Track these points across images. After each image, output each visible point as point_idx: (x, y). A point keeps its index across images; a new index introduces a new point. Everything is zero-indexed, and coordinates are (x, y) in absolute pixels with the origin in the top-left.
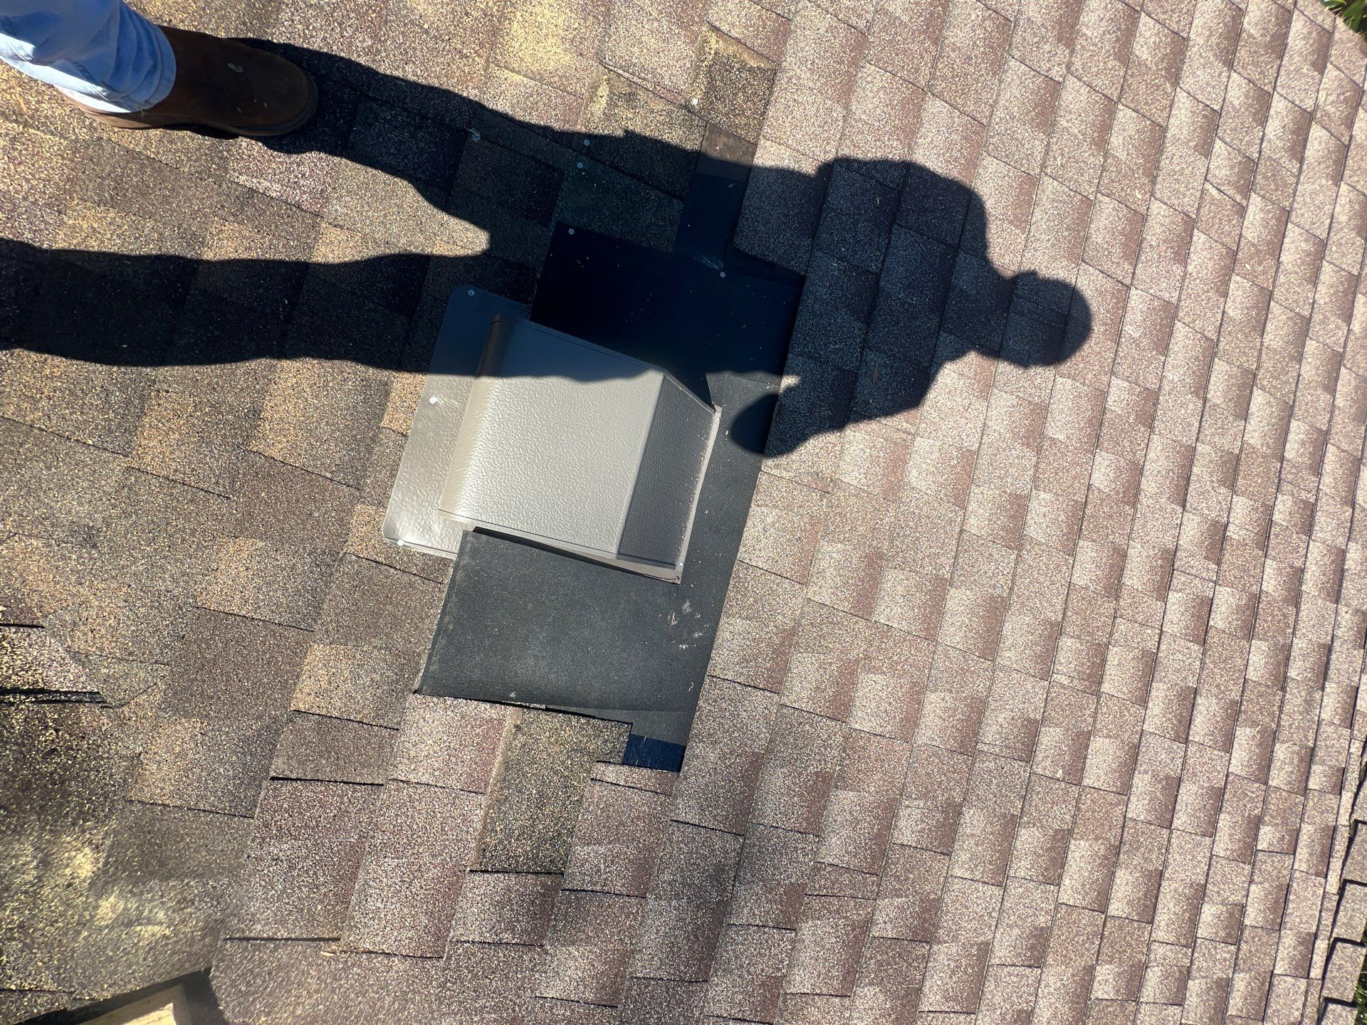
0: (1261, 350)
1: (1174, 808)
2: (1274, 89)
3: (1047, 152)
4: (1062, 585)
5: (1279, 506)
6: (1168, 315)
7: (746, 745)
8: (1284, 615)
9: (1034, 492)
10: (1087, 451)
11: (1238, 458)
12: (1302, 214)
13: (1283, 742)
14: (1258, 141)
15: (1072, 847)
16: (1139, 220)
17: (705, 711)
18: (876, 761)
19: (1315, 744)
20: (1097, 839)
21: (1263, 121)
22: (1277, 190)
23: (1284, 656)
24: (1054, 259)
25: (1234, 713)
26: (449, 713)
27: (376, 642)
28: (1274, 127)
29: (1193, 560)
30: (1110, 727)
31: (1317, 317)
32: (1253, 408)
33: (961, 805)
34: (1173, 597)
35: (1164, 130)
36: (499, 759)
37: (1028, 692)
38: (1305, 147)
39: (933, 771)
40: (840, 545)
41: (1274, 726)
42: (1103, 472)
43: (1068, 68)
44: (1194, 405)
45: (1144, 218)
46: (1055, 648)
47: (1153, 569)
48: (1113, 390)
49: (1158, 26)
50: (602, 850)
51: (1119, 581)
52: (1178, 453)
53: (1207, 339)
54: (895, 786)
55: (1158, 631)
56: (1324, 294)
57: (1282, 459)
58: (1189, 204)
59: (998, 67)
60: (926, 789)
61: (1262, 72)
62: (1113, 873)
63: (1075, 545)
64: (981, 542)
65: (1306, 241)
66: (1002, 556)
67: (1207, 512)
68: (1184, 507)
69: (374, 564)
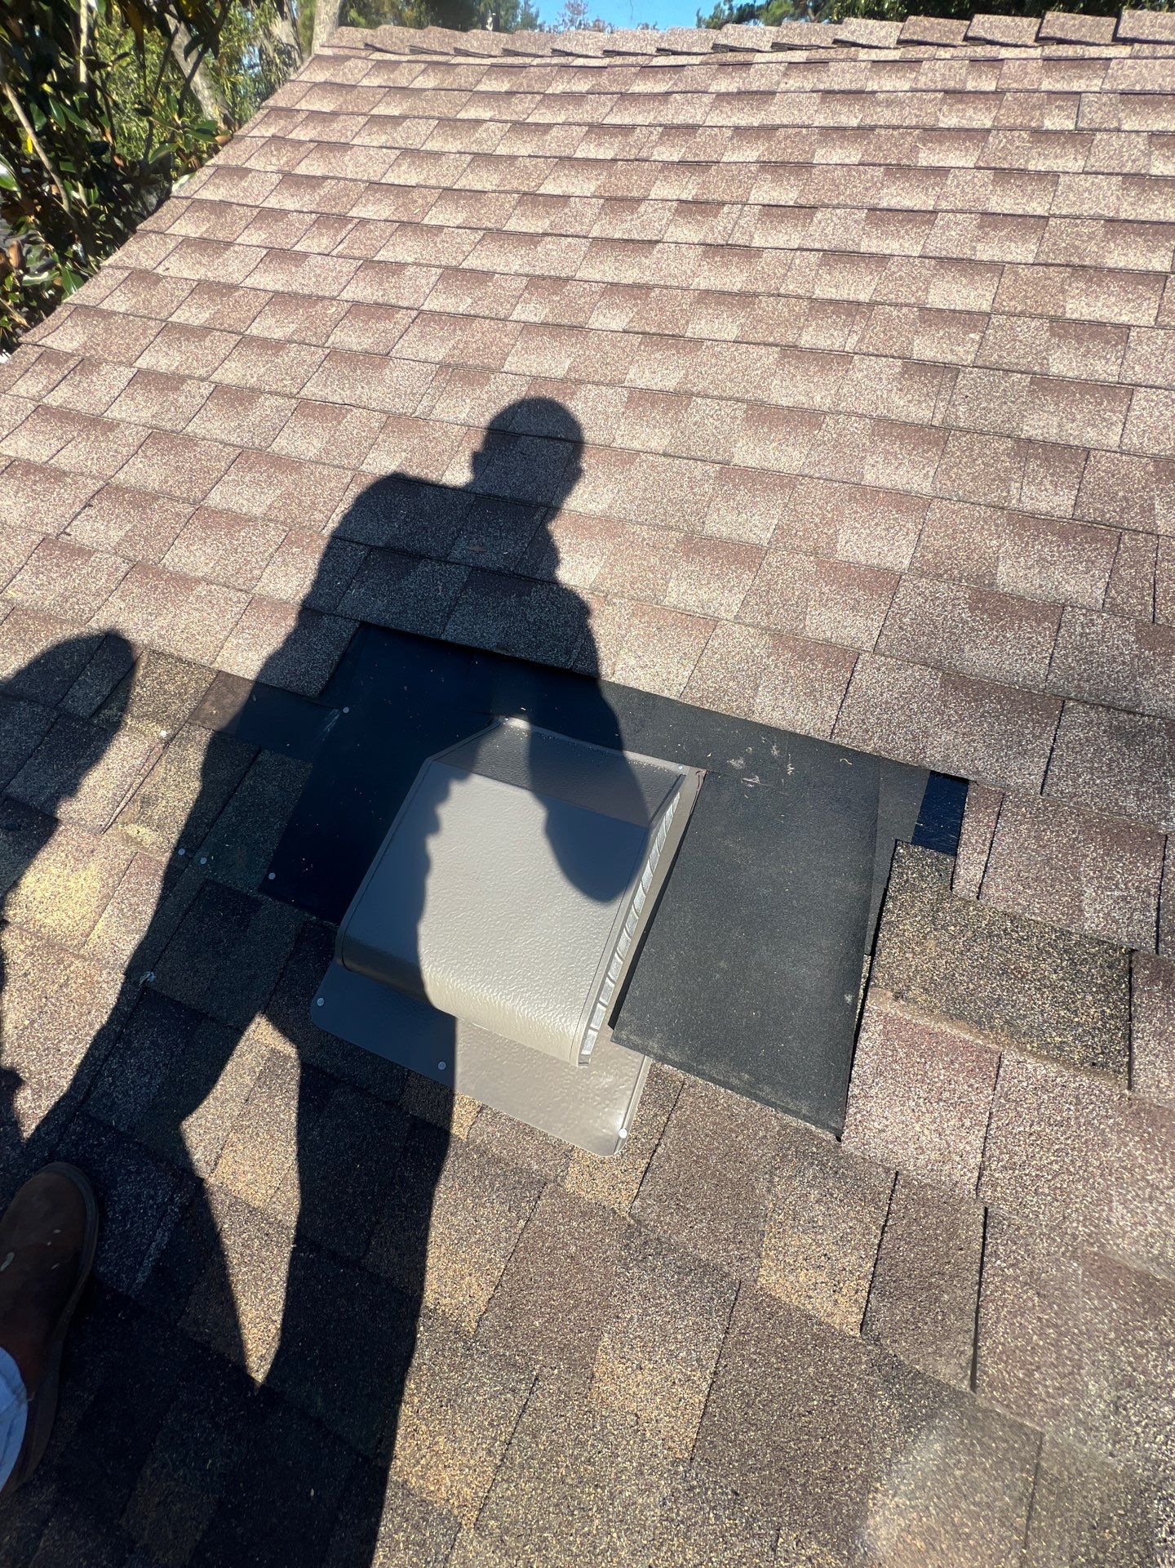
0: (500, 192)
1: (1020, 216)
2: (257, 207)
3: (277, 393)
4: (737, 350)
5: (665, 157)
6: (454, 275)
7: (930, 695)
8: (786, 138)
9: (626, 384)
10: (586, 336)
11: (608, 199)
12: (374, 172)
13: (938, 120)
14: (301, 216)
15: (1075, 316)
16: (357, 307)
17: (880, 743)
18: (954, 539)
19: (940, 91)
20: (1063, 291)
21: (284, 213)
22: (348, 195)
23: (833, 133)
24: (381, 382)
25: (899, 171)
26: (873, 1092)
27: (761, 1187)
28: (290, 204)
29: (717, 229)
30: (914, 288)
31: (475, 148)
32: (558, 192)
33: (1018, 440)
34: (758, 242)
35: (276, 293)
36: (945, 1027)
37: (866, 376)
38: (314, 177)
39: (968, 474)
40: (671, 584)
41: (917, 132)
42: (611, 319)
43: (203, 379)
44: (549, 244)
45: (356, 304)
46: (812, 351)
47: (724, 265)
48: (523, 318)
49: (183, 307)
50: (1089, 892)
51: (737, 295)
52: (597, 253)
53: (483, 238)
54: (991, 516)
55: (798, 253)
56: (453, 146)
57: (614, 160)
58: (349, 267)
59: (190, 441)
60: (994, 480)
61: (241, 219)
62: (1111, 270)
63: (691, 340)
64: (679, 434)
65: (399, 166)
66: (697, 411)
67: (664, 221)
68: (657, 242)
69: (649, 1175)
